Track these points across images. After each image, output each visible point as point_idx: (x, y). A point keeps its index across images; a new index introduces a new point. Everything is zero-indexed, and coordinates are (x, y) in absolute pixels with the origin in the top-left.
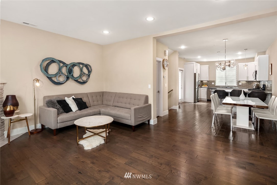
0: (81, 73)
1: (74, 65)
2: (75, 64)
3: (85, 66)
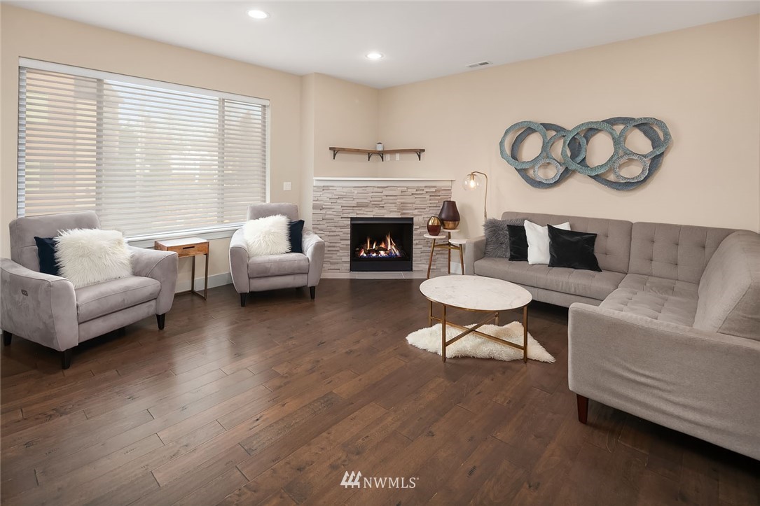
0: (616, 152)
1: (591, 130)
2: (592, 126)
3: (636, 126)
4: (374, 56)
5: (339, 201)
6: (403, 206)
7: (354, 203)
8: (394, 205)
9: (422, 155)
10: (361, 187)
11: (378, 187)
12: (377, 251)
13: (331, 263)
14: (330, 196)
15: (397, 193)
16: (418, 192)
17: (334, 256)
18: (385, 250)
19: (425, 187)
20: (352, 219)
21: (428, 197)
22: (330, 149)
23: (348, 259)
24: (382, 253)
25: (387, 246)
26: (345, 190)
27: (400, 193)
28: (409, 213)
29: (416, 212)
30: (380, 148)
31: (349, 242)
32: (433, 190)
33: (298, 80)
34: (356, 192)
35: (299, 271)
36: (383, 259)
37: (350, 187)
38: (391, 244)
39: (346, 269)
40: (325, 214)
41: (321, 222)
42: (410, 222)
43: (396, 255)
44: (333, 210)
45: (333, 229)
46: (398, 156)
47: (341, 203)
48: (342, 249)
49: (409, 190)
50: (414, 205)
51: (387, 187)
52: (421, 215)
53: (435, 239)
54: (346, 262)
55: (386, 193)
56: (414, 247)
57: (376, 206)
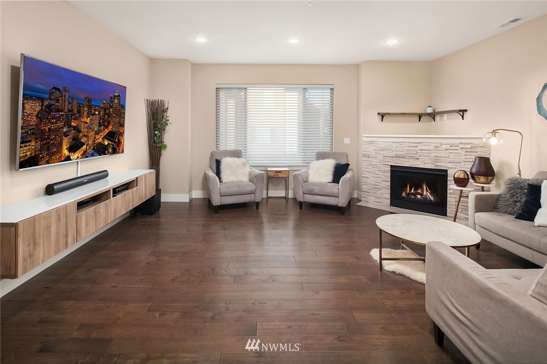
4: (392, 42)
5: (381, 152)
6: (437, 159)
7: (393, 154)
8: (428, 158)
9: (466, 114)
10: (399, 142)
11: (413, 143)
12: (415, 195)
13: (376, 197)
14: (375, 148)
15: (432, 147)
16: (451, 148)
17: (378, 192)
18: (422, 195)
19: (460, 143)
20: (392, 166)
21: (463, 152)
22: (379, 114)
23: (389, 197)
24: (419, 196)
25: (423, 192)
26: (386, 144)
27: (434, 148)
28: (442, 166)
29: (450, 165)
30: (429, 110)
31: (389, 184)
32: (469, 146)
33: (354, 69)
34: (394, 146)
35: (332, 195)
36: (419, 201)
37: (390, 142)
38: (427, 191)
39: (387, 204)
40: (371, 161)
41: (368, 167)
42: (445, 174)
43: (431, 200)
44: (377, 159)
45: (378, 172)
46: (445, 116)
47: (383, 154)
48: (384, 188)
49: (443, 146)
50: (448, 160)
51: (421, 143)
52: (456, 168)
53: (462, 191)
54: (387, 198)
55: (420, 147)
56: (448, 195)
57: (412, 158)
